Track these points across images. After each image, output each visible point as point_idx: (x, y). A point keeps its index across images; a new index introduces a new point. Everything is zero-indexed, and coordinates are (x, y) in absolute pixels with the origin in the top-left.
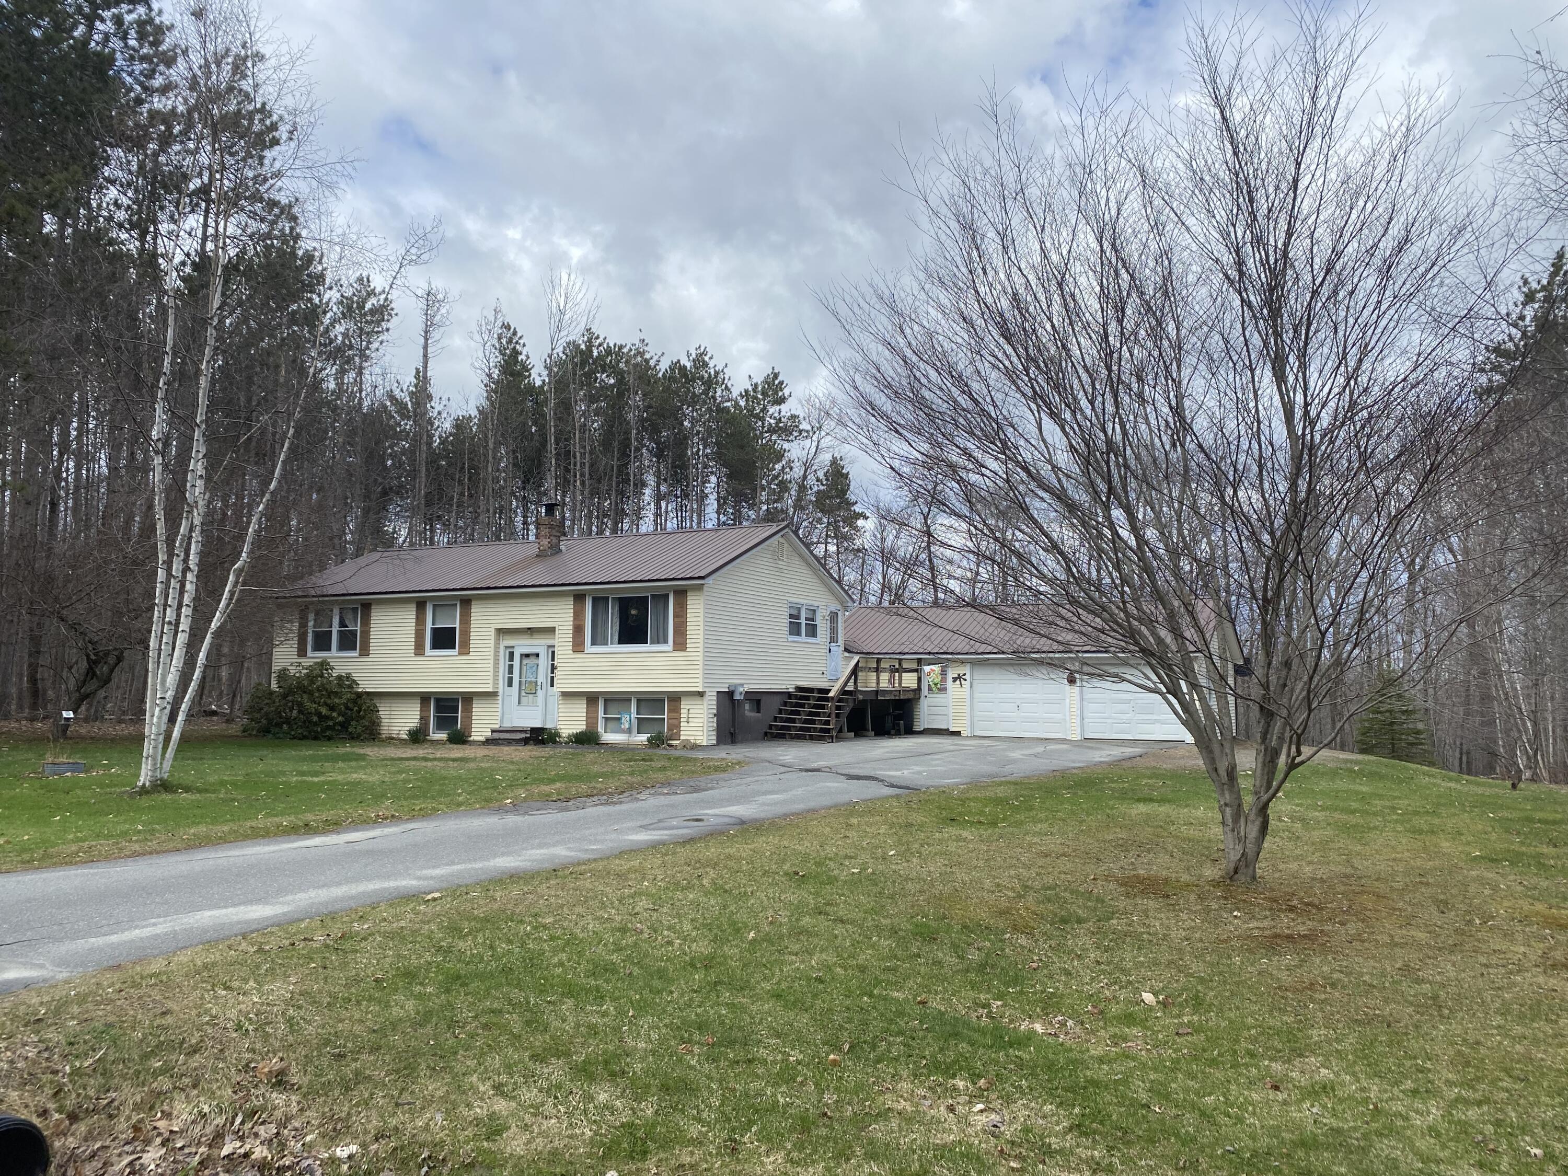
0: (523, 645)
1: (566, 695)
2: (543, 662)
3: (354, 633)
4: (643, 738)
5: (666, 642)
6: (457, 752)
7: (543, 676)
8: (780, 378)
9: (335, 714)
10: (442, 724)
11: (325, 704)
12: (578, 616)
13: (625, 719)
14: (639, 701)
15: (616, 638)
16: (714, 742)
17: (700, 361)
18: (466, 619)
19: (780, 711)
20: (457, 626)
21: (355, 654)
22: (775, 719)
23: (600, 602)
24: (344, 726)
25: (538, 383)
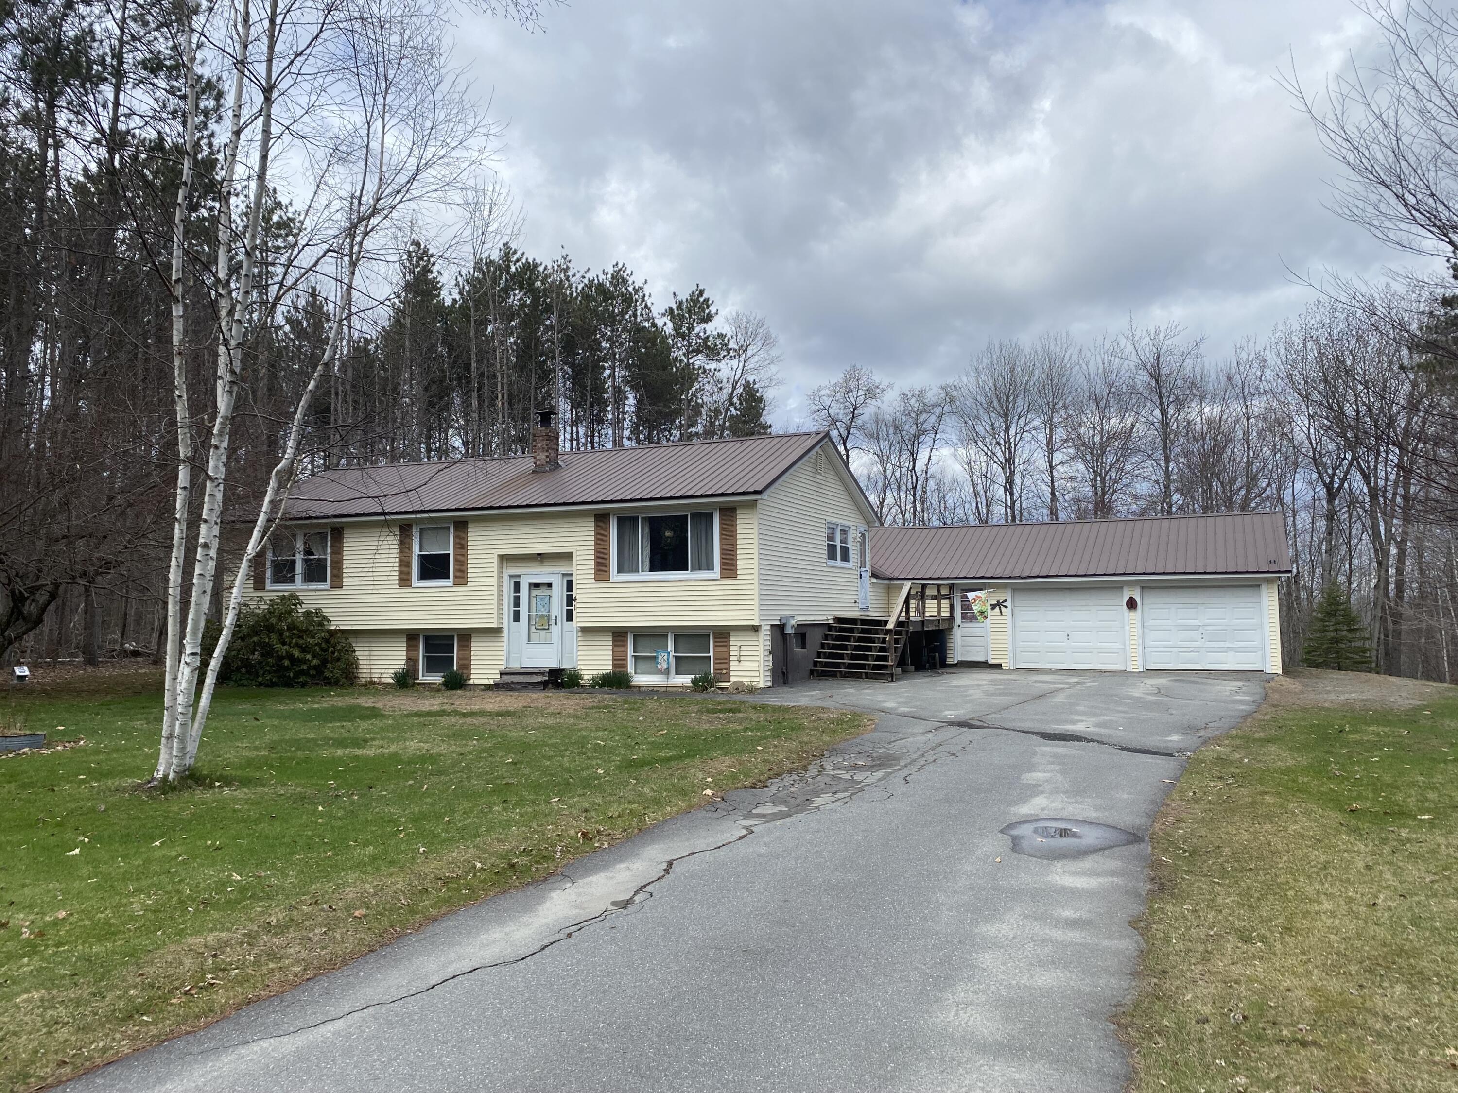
0: (530, 574)
1: (587, 631)
2: (558, 593)
3: (322, 563)
4: (686, 679)
5: (710, 567)
6: (460, 701)
7: (558, 608)
8: (705, 296)
9: (309, 657)
10: (432, 666)
11: (297, 645)
12: (601, 540)
13: (662, 657)
14: (677, 637)
15: (647, 563)
16: (770, 684)
17: (618, 278)
18: (462, 545)
19: (823, 646)
20: (451, 552)
21: (326, 586)
22: (819, 655)
23: (627, 522)
24: (319, 670)
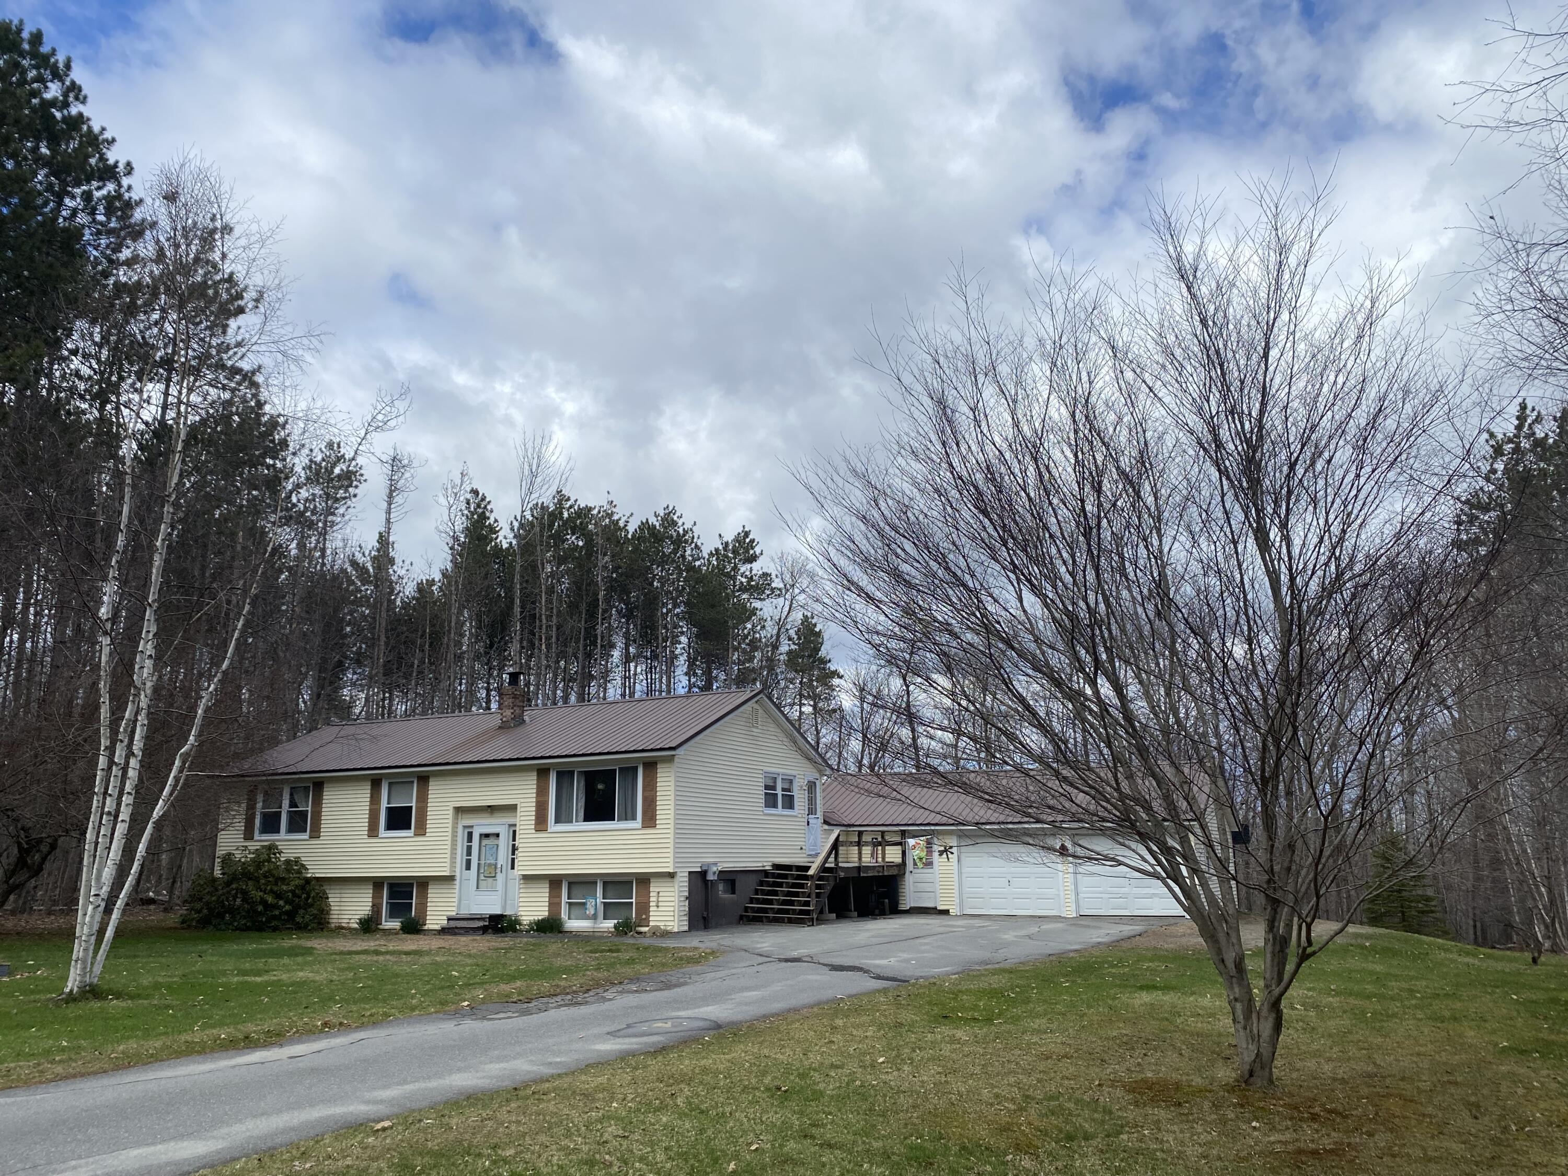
0: (481, 825)
1: (527, 878)
2: (504, 843)
3: (304, 814)
4: (610, 924)
5: (634, 818)
6: (411, 943)
7: (503, 857)
8: (751, 537)
9: (281, 903)
10: (394, 911)
11: (272, 891)
12: (542, 792)
13: (590, 903)
14: (605, 884)
15: (582, 814)
16: (686, 928)
17: (668, 520)
18: (423, 799)
19: (756, 892)
20: (414, 804)
21: (305, 836)
22: (752, 901)
23: (565, 776)
24: (291, 915)
25: (505, 546)
